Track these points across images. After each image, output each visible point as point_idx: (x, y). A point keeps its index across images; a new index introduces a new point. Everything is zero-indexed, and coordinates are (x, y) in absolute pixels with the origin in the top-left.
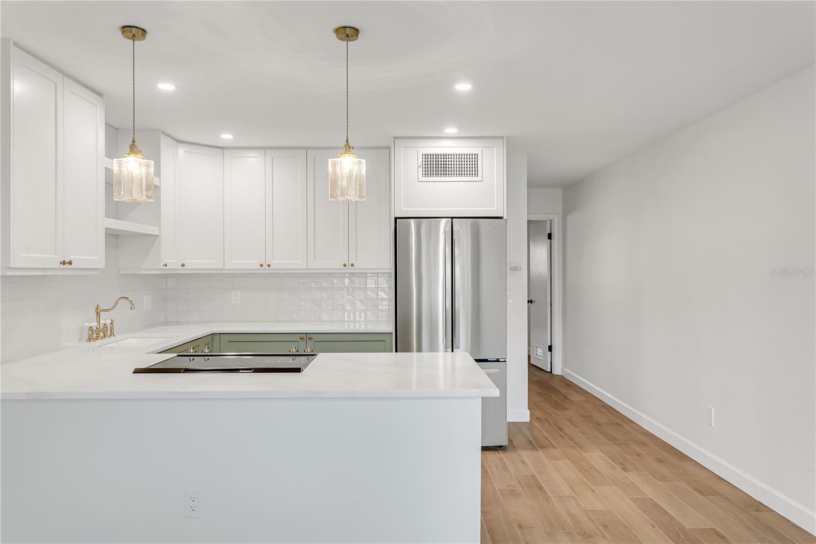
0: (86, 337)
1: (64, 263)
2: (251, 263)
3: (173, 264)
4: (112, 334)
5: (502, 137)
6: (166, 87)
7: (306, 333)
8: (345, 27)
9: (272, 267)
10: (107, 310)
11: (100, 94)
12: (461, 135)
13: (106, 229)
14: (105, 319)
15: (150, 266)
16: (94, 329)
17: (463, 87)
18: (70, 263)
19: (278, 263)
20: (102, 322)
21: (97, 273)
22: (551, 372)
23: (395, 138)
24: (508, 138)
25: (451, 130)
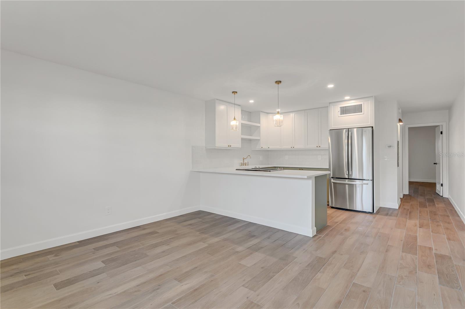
0: (240, 165)
1: (229, 146)
2: (288, 147)
3: (265, 147)
4: (248, 165)
5: (372, 97)
6: (252, 101)
7: (301, 168)
8: (277, 81)
9: (294, 148)
10: (245, 159)
11: (239, 105)
12: (351, 99)
13: (242, 138)
14: (246, 161)
15: (258, 148)
16: (242, 163)
17: (331, 86)
18: (231, 146)
19: (297, 147)
20: (245, 162)
21: (239, 149)
22: (442, 196)
23: (330, 103)
24: (375, 97)
25: (347, 98)
